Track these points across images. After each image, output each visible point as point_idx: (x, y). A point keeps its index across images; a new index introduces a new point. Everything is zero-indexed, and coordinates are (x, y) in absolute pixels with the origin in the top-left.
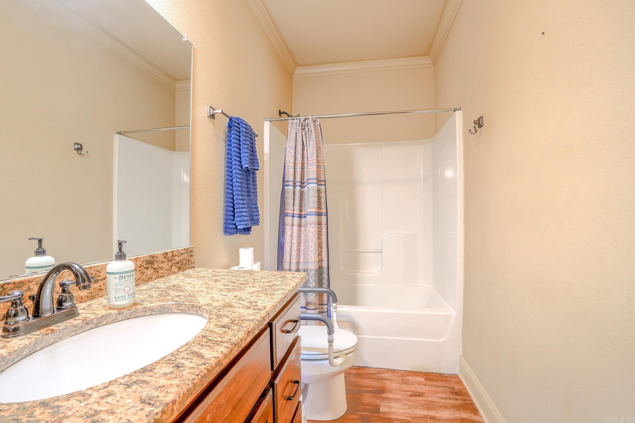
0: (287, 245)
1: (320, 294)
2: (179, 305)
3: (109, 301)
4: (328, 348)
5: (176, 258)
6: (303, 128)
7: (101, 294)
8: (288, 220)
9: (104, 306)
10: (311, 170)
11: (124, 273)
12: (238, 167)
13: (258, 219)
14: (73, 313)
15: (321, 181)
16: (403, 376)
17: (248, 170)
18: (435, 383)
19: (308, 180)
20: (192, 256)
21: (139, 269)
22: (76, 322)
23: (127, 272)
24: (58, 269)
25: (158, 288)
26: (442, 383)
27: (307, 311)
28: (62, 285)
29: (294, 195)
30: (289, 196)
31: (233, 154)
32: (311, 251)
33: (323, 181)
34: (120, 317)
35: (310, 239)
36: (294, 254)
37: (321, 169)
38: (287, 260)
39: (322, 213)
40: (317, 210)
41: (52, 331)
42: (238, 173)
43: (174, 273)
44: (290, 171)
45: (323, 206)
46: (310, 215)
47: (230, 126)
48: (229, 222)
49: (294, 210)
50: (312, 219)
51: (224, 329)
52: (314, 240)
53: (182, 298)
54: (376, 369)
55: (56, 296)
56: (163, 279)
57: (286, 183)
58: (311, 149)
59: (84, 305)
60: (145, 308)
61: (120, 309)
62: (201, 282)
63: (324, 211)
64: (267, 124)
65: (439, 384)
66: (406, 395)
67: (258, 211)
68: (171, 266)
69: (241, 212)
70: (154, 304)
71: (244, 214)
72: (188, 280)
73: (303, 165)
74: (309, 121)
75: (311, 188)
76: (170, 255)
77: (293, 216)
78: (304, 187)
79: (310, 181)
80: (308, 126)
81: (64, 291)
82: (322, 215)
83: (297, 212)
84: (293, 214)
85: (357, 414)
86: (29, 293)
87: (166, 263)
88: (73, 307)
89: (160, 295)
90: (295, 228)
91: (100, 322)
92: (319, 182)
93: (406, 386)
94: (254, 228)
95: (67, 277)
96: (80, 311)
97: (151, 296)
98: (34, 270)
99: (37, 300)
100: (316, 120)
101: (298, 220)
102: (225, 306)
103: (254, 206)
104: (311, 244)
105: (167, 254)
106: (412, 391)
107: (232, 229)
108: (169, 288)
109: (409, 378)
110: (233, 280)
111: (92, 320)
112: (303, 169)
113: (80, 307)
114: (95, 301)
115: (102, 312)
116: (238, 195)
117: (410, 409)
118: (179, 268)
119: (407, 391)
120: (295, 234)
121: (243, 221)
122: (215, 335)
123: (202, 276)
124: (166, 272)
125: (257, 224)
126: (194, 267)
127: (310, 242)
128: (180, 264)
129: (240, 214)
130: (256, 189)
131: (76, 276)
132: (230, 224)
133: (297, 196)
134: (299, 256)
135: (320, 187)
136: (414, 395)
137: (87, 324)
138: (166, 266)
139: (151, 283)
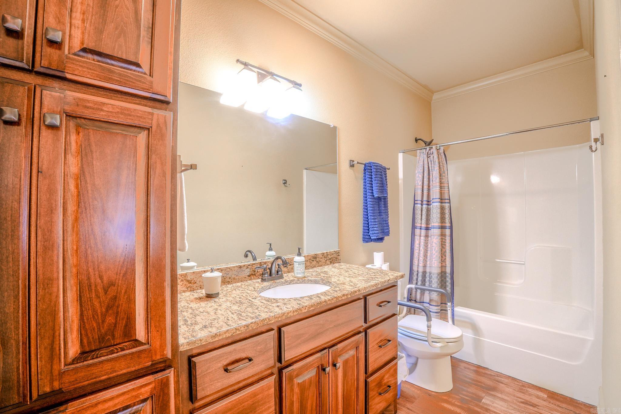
0: (416, 251)
1: (442, 295)
2: (323, 280)
3: (295, 275)
4: (427, 332)
5: (329, 256)
6: (429, 156)
7: (292, 271)
8: (417, 231)
9: (293, 276)
10: (435, 191)
11: (300, 262)
12: (371, 197)
13: (389, 232)
14: (282, 277)
15: (445, 199)
16: (523, 386)
17: (379, 199)
18: (558, 403)
19: (433, 199)
20: (339, 255)
21: (309, 261)
22: (283, 281)
23: (302, 262)
24: (277, 258)
25: (317, 271)
26: (568, 407)
27: (430, 306)
28: (278, 265)
29: (422, 211)
30: (418, 212)
31: (367, 189)
32: (434, 258)
33: (448, 199)
34: (298, 282)
35: (434, 248)
36: (421, 259)
37: (445, 189)
38: (415, 263)
39: (446, 226)
40: (440, 225)
41: (275, 282)
42: (370, 201)
43: (328, 264)
44: (419, 192)
45: (447, 220)
46: (434, 228)
47: (365, 170)
48: (366, 234)
49: (421, 224)
50: (435, 232)
51: (334, 292)
52: (437, 249)
53: (325, 277)
54: (496, 373)
55: (276, 269)
56: (321, 267)
57: (416, 202)
58: (435, 174)
59: (286, 275)
60: (309, 279)
61: (298, 278)
62: (339, 271)
63: (448, 224)
64: (401, 156)
65: (564, 405)
66: (516, 400)
67: (388, 226)
68: (326, 261)
69: (373, 227)
70: (312, 278)
71: (375, 229)
72: (333, 269)
73: (429, 186)
74: (433, 151)
75: (435, 206)
76: (326, 254)
77: (421, 229)
78: (430, 205)
79: (434, 200)
80: (433, 154)
81: (279, 267)
82: (446, 228)
83: (424, 225)
84: (421, 227)
85: (459, 396)
86: (268, 267)
87: (323, 259)
88: (282, 274)
89: (317, 275)
90: (422, 238)
91: (291, 282)
92: (442, 200)
93: (522, 394)
94: (386, 238)
95: (280, 262)
96: (284, 277)
97: (312, 275)
98: (269, 257)
99: (271, 269)
100: (440, 148)
101: (425, 232)
102: (341, 284)
103: (384, 222)
104: (434, 252)
105: (324, 254)
106: (525, 400)
107: (367, 239)
108: (322, 272)
109: (529, 389)
110: (355, 272)
111: (288, 281)
112: (429, 190)
113: (285, 275)
114: (290, 274)
115: (292, 279)
116: (371, 216)
117: (513, 411)
118: (331, 262)
119: (520, 398)
120: (422, 243)
121: (374, 233)
122: (329, 293)
123: (341, 268)
124: (323, 263)
125: (388, 235)
126: (340, 262)
127: (433, 250)
128: (332, 260)
129: (373, 229)
130: (387, 210)
131: (283, 262)
132: (366, 236)
133: (424, 212)
134: (426, 261)
135: (443, 204)
136: (526, 403)
137: (286, 282)
138: (323, 260)
139: (315, 269)
